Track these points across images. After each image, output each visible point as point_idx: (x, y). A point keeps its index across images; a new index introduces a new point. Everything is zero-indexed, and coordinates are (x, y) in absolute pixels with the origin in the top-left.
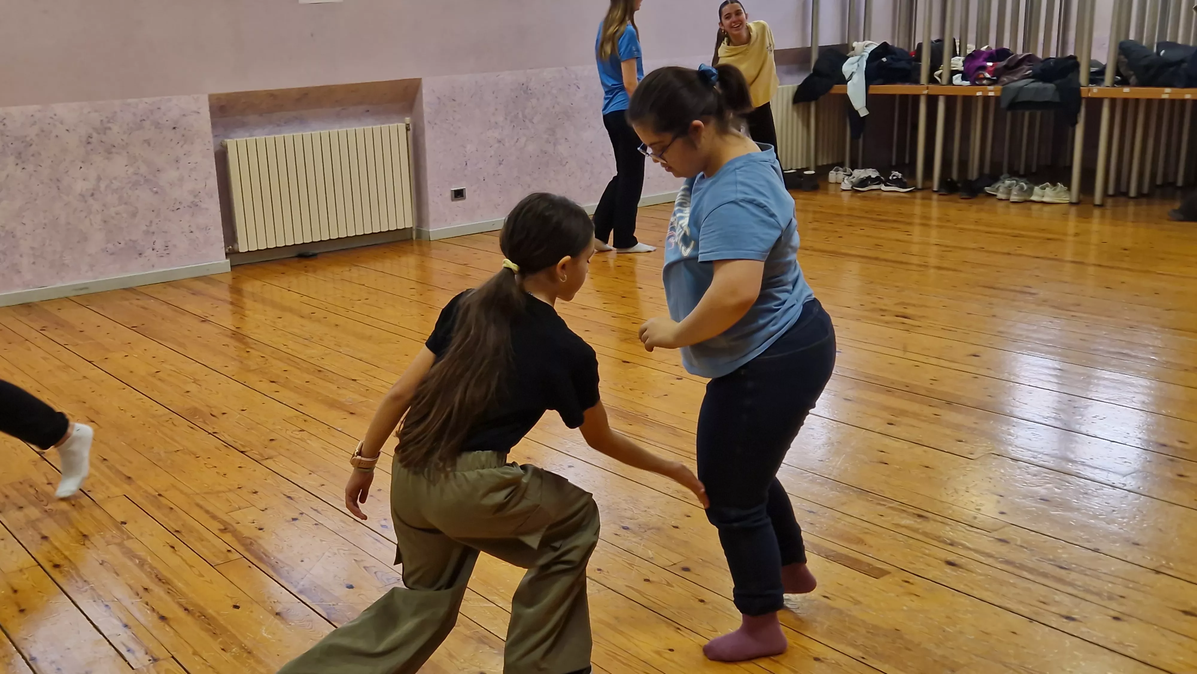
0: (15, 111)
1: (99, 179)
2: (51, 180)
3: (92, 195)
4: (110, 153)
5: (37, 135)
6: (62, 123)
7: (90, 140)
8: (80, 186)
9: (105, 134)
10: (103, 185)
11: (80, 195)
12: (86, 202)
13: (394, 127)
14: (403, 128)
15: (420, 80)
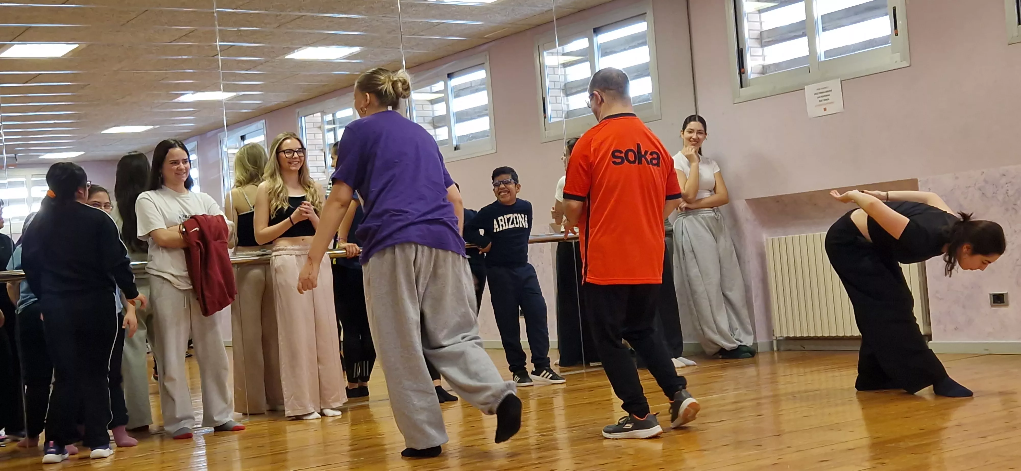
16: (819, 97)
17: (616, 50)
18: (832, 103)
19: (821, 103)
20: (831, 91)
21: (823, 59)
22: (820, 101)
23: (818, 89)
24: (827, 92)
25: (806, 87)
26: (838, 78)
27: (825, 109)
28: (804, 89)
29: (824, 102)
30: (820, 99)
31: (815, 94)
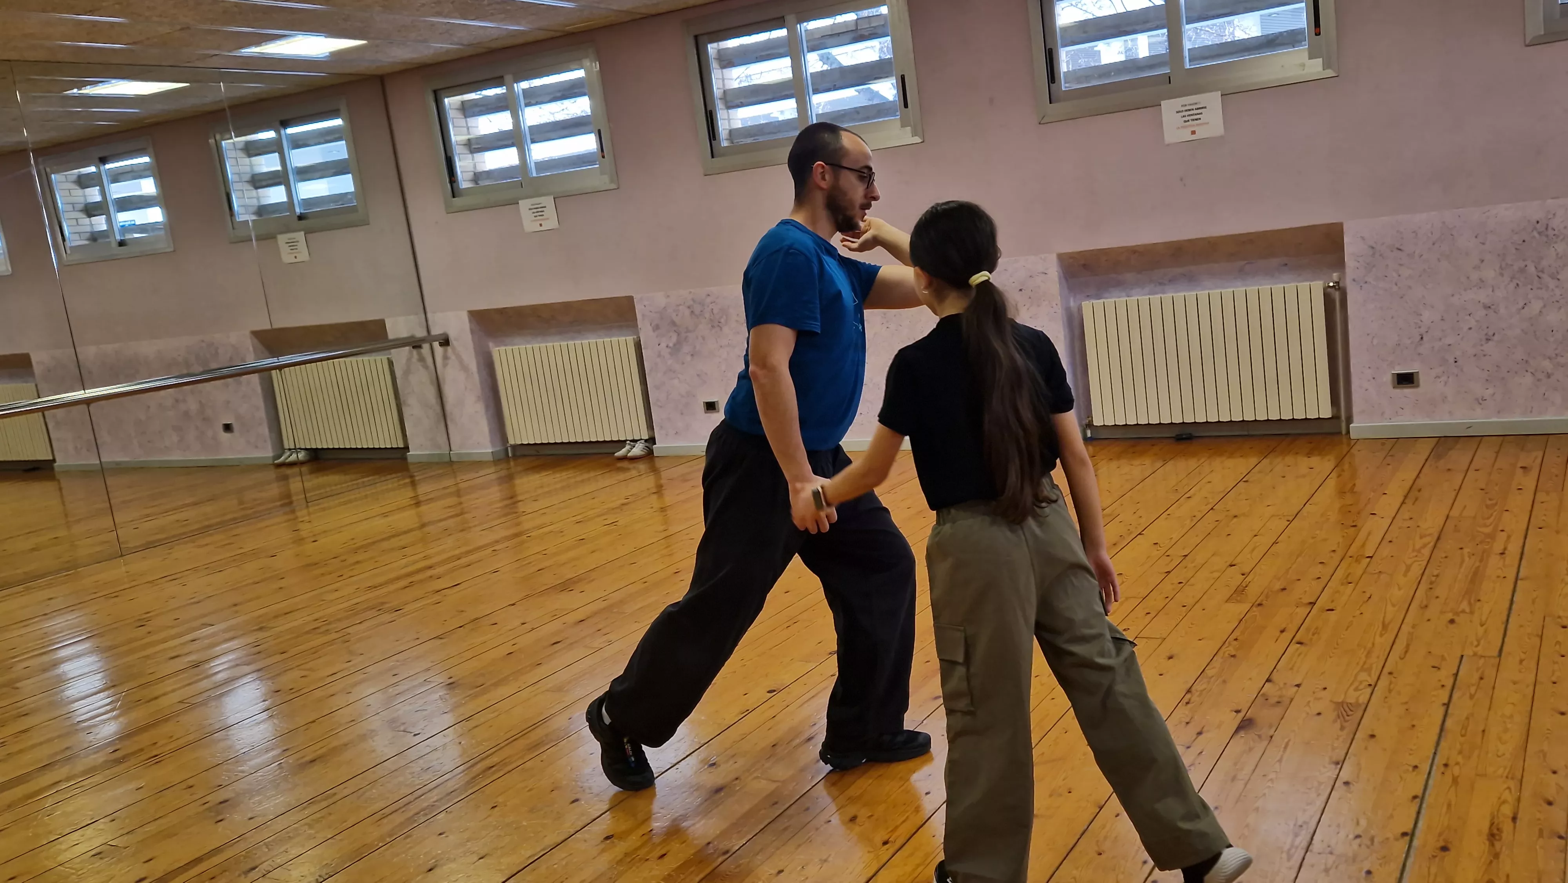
13: (1304, 286)
14: (1318, 287)
15: (1341, 225)
16: (534, 213)
18: (548, 219)
19: (536, 218)
20: (545, 207)
21: (534, 175)
22: (535, 216)
23: (532, 205)
24: (542, 207)
25: (520, 202)
26: (550, 195)
27: (541, 225)
28: (518, 203)
29: (539, 218)
30: (535, 214)
31: (530, 209)
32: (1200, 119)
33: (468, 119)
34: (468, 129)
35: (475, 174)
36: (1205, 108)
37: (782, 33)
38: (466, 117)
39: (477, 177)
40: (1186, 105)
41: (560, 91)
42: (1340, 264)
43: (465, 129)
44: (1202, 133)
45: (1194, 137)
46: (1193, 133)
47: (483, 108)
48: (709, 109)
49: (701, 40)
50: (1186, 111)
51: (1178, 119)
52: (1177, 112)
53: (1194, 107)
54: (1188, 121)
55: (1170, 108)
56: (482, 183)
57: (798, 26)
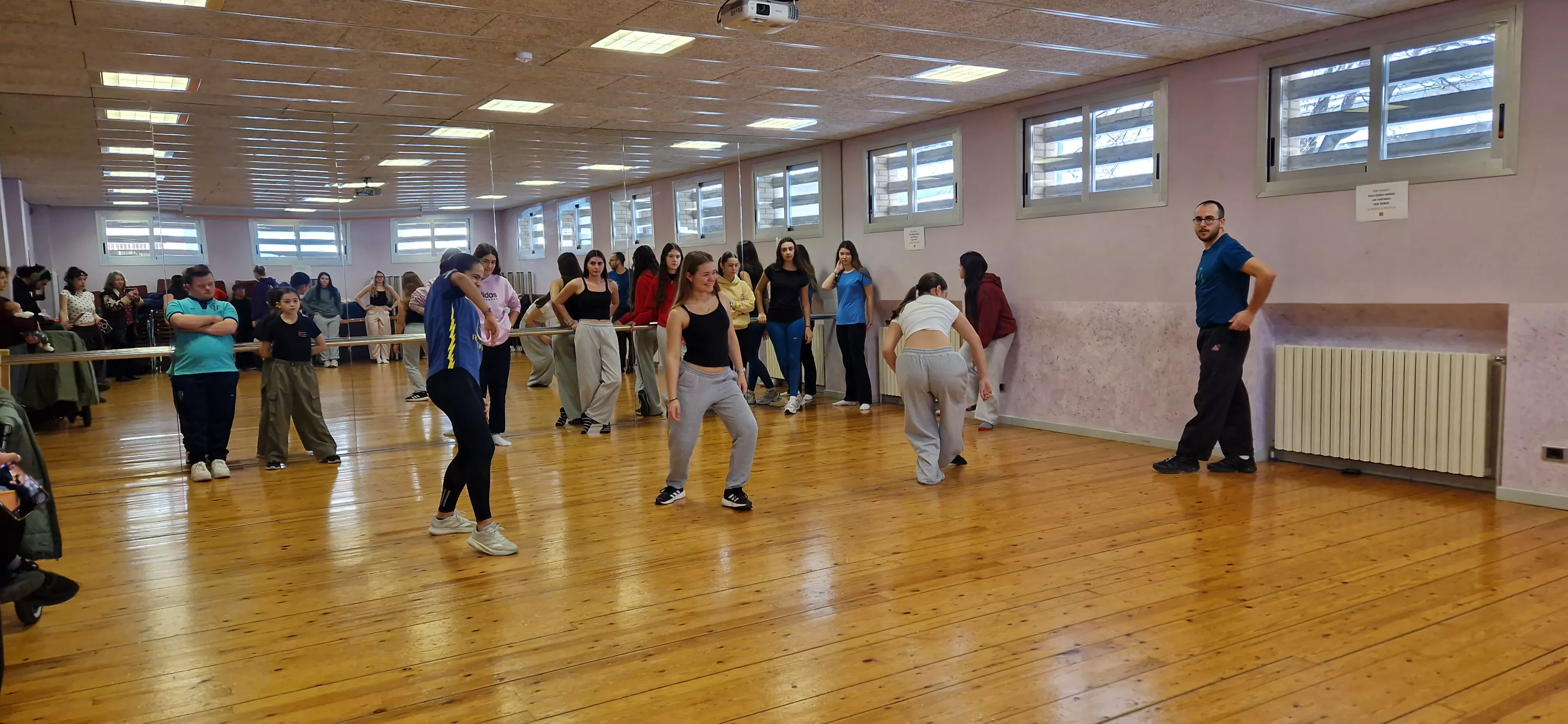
0: (1126, 305)
1: (1169, 361)
2: (1139, 356)
3: (1163, 373)
4: (1178, 343)
5: (1136, 323)
6: (1151, 316)
7: (1167, 331)
8: (1156, 365)
9: (1177, 328)
10: (1171, 366)
11: (1156, 371)
12: (1158, 377)
13: (1470, 356)
14: (1484, 359)
15: (1506, 306)
17: (804, 181)
18: (919, 241)
21: (916, 211)
22: (911, 240)
23: (912, 232)
24: (917, 234)
26: (922, 226)
27: (915, 246)
28: (904, 230)
29: (914, 241)
30: (912, 238)
31: (909, 234)
32: (1388, 203)
33: (890, 171)
34: (889, 177)
35: (888, 208)
36: (1394, 194)
37: (1079, 119)
38: (888, 169)
39: (889, 210)
40: (1377, 191)
41: (944, 154)
42: (1504, 342)
43: (887, 177)
44: (1388, 215)
45: (1381, 218)
46: (1381, 214)
47: (898, 164)
48: (1026, 172)
49: (1027, 121)
50: (1377, 195)
51: (1370, 202)
52: (1369, 196)
53: (1384, 193)
54: (1378, 204)
55: (1363, 193)
56: (891, 214)
57: (1091, 114)
